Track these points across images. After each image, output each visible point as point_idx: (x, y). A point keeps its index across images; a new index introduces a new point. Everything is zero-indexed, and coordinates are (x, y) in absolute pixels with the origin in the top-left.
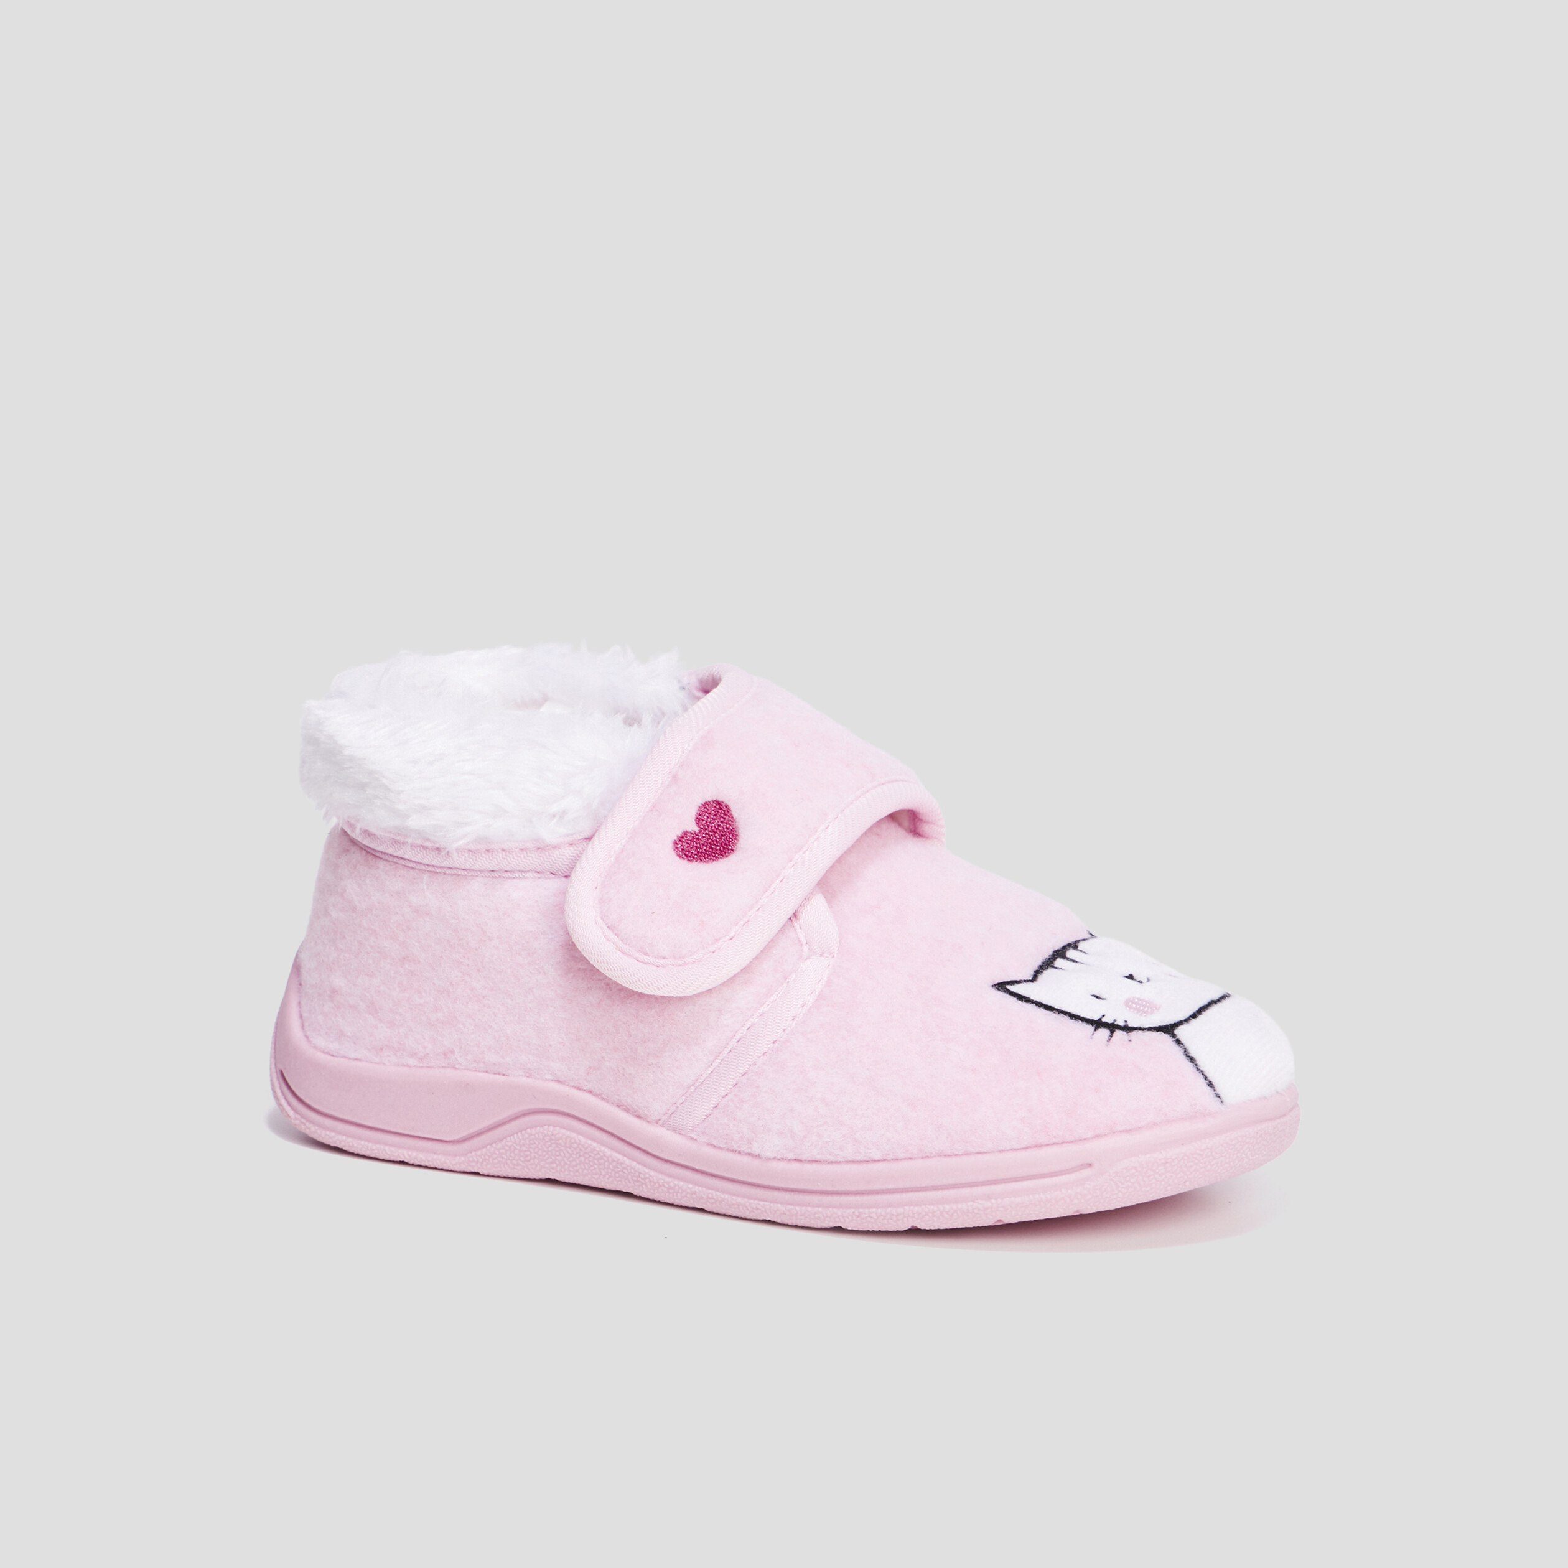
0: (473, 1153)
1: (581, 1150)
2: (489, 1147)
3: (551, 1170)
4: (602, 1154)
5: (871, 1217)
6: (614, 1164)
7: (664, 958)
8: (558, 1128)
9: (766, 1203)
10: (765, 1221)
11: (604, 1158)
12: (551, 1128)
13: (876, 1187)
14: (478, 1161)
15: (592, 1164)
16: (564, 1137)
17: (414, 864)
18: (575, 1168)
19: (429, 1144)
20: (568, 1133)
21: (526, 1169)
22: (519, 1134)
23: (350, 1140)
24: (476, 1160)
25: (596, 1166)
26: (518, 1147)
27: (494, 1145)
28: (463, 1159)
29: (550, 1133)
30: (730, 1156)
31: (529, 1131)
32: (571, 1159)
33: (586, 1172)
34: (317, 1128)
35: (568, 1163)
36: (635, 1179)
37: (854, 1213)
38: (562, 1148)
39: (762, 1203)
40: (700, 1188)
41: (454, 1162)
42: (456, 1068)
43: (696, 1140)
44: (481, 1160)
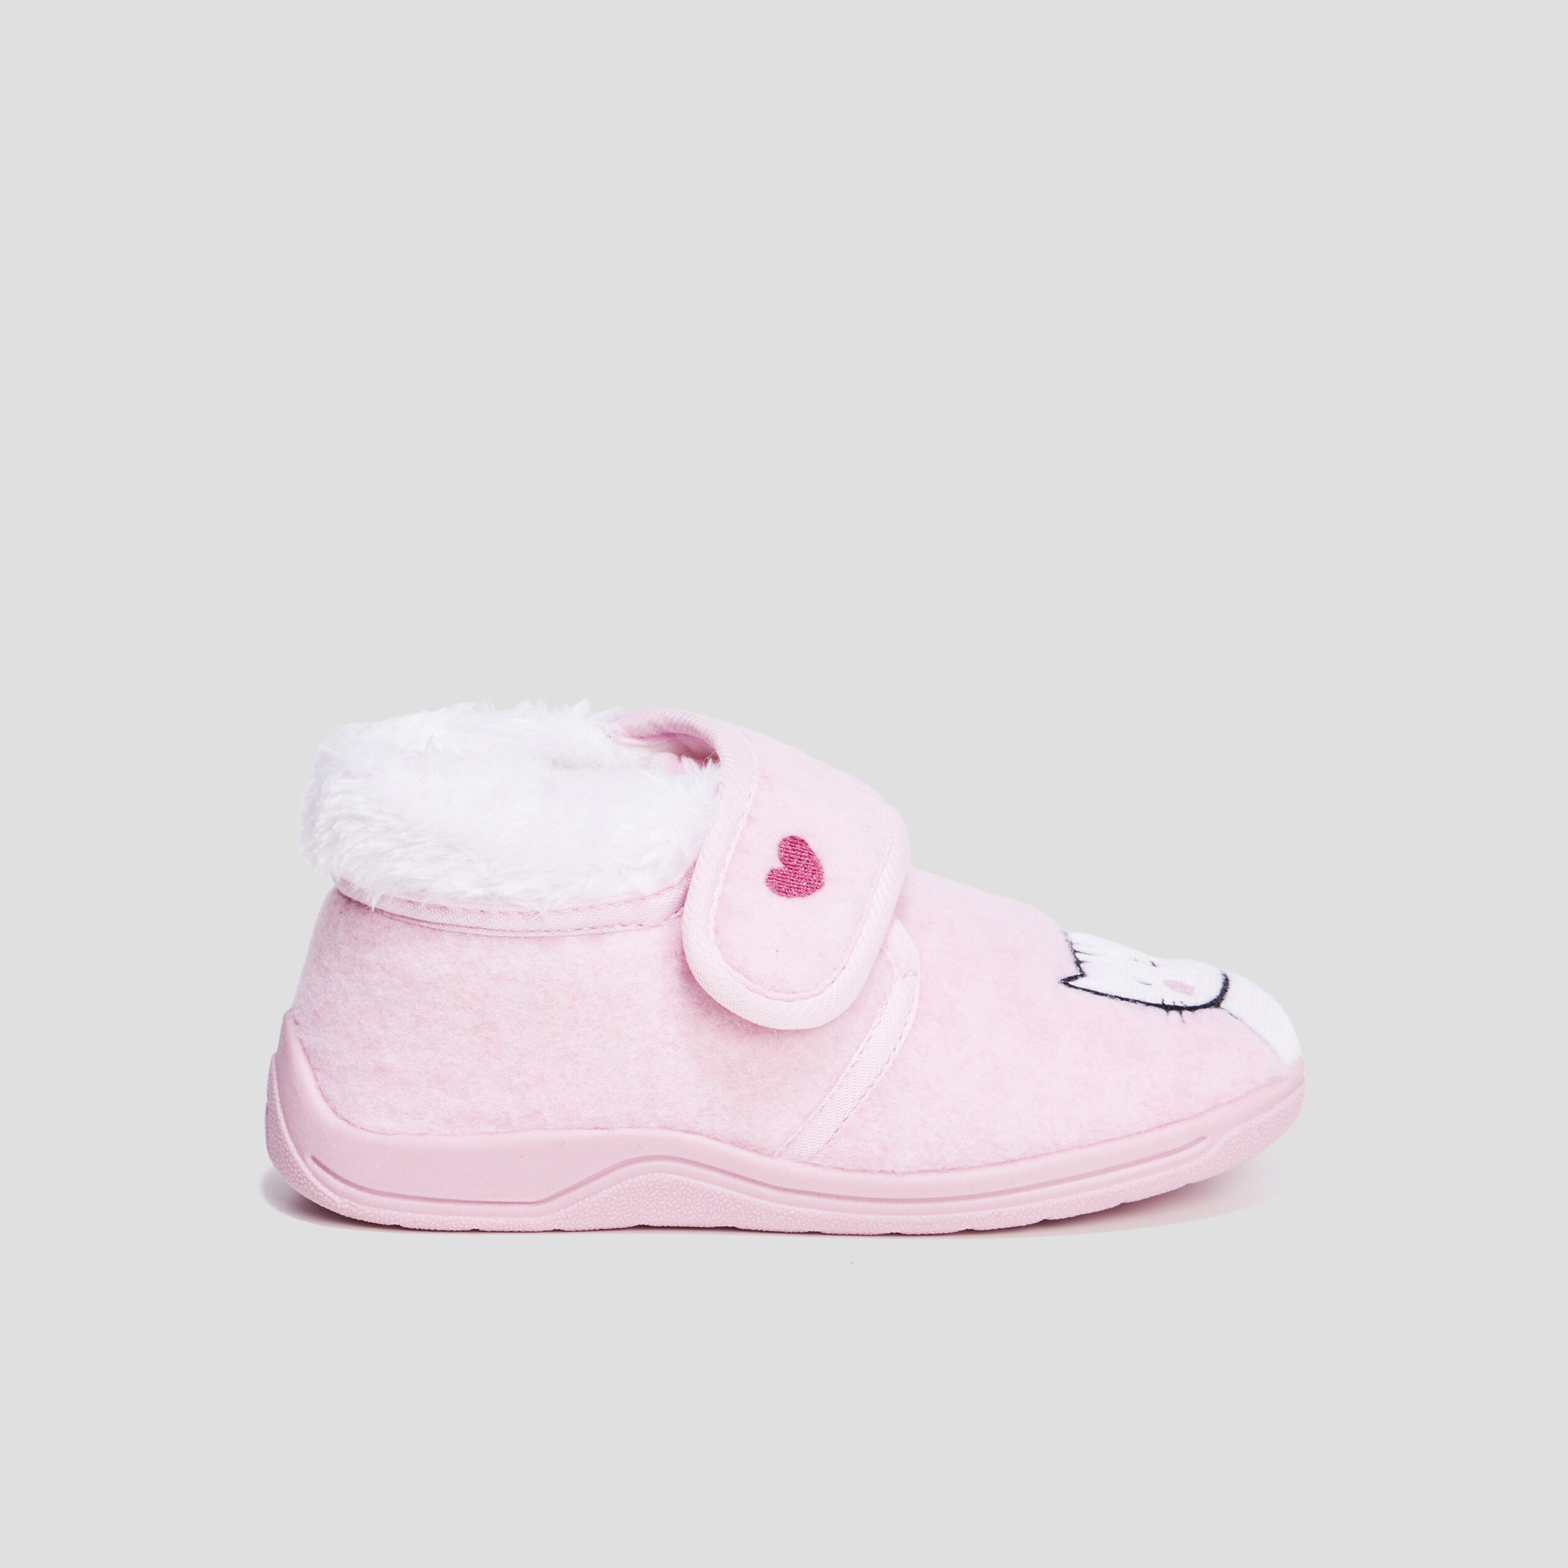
0: (562, 1211)
1: (688, 1192)
2: (580, 1202)
3: (650, 1216)
4: (712, 1193)
5: (1010, 1215)
6: (726, 1200)
7: (794, 993)
8: (663, 1174)
9: (899, 1217)
10: (892, 1234)
11: (715, 1196)
12: (656, 1174)
13: (1018, 1185)
14: (567, 1218)
15: (699, 1204)
16: (671, 1181)
17: (489, 932)
18: (679, 1210)
19: (511, 1208)
20: (675, 1177)
21: (620, 1219)
22: (618, 1185)
23: (416, 1215)
24: (564, 1217)
25: (703, 1205)
26: (615, 1198)
27: (587, 1199)
28: (549, 1218)
29: (655, 1180)
30: (861, 1177)
31: (630, 1180)
32: (675, 1202)
33: (691, 1212)
34: (373, 1209)
35: (671, 1206)
36: (748, 1212)
37: (994, 1213)
38: (667, 1192)
39: (894, 1217)
40: (825, 1212)
41: (539, 1222)
42: (546, 1129)
43: (821, 1165)
44: (570, 1216)
